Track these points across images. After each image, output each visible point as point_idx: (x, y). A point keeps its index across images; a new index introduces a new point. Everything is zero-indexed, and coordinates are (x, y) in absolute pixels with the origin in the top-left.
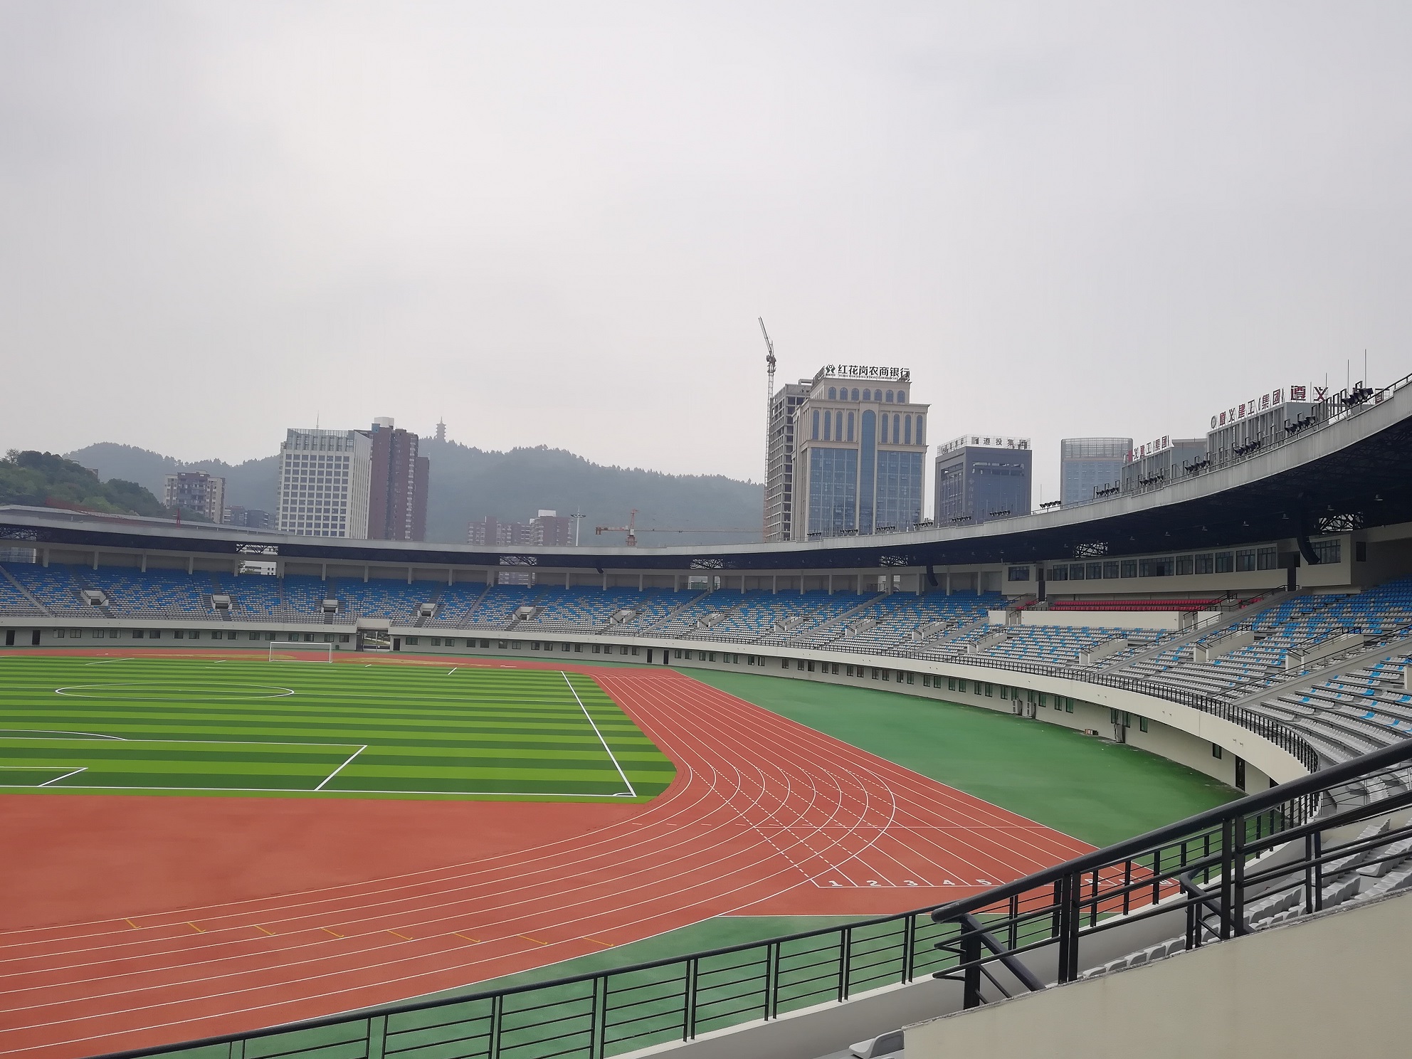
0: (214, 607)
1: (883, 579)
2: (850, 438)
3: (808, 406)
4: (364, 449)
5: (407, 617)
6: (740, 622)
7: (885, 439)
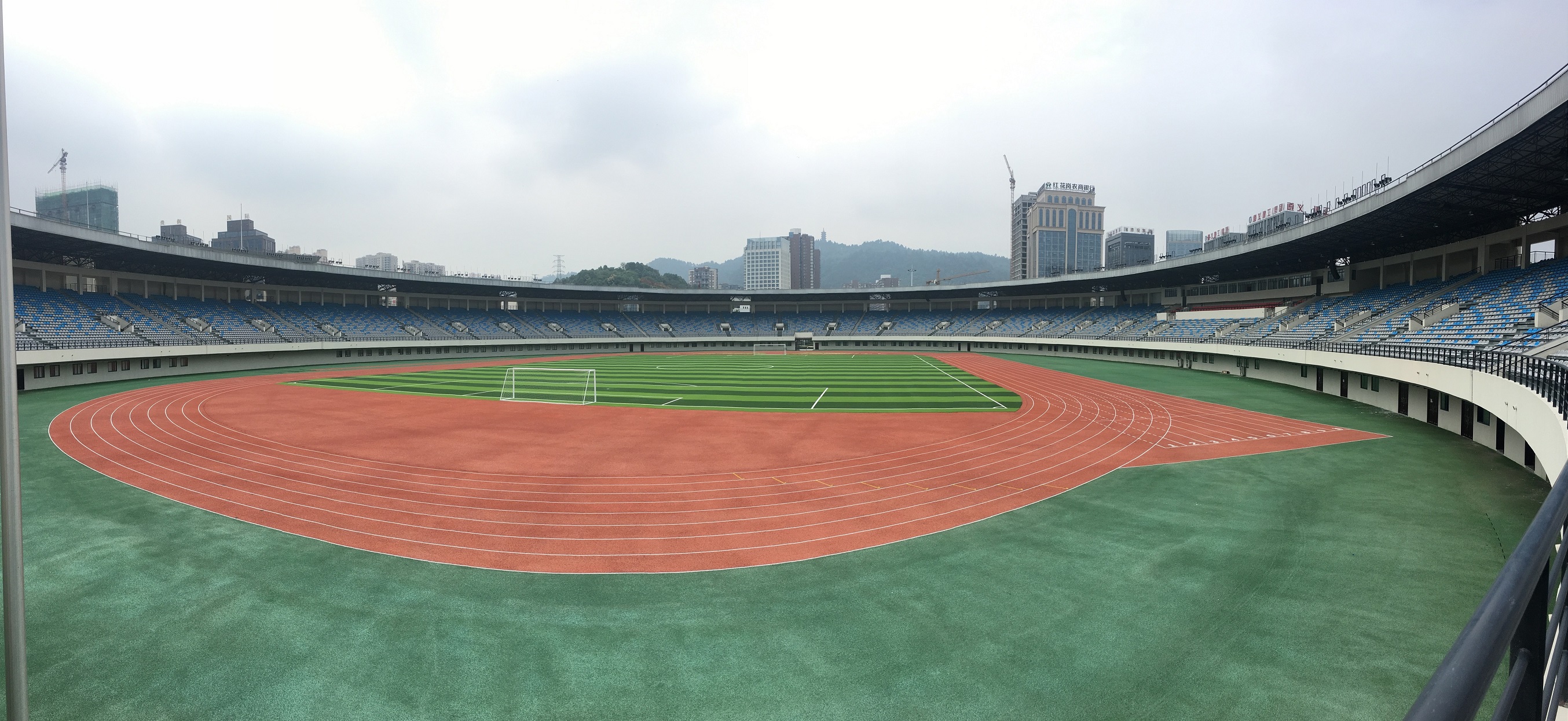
0: (722, 329)
1: (1093, 300)
2: (1061, 225)
3: (1036, 206)
4: (786, 247)
5: (822, 331)
6: (1011, 325)
7: (1081, 226)
